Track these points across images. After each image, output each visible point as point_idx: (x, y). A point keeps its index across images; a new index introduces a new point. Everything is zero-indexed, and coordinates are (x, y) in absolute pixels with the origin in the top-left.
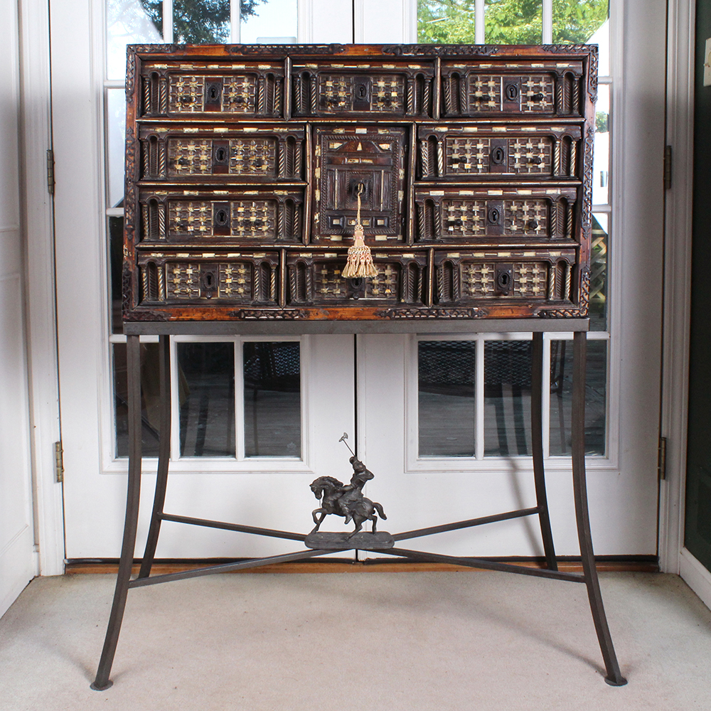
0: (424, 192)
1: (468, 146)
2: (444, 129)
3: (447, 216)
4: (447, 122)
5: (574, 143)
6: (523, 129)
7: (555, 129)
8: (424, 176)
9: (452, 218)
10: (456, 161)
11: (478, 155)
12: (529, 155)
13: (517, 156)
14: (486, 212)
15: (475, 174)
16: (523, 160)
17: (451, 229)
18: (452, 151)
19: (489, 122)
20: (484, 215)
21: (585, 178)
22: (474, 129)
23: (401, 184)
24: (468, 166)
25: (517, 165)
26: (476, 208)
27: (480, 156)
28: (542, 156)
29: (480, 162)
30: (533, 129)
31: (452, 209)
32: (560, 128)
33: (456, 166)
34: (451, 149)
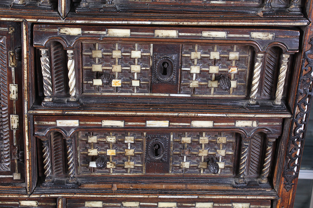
0: (48, 121)
1: (117, 54)
2: (76, 31)
3: (87, 149)
4: (78, 22)
5: (286, 57)
6: (205, 34)
7: (256, 35)
8: (46, 100)
9: (93, 152)
10: (98, 75)
11: (132, 66)
12: (214, 70)
13: (195, 70)
14: (145, 144)
15: (129, 94)
16: (204, 75)
17: (93, 165)
18: (91, 60)
19: (149, 23)
20: (142, 148)
21: (297, 110)
22: (126, 32)
23: (15, 105)
24: (116, 83)
25: (194, 84)
26: (129, 140)
27: (136, 68)
28: (234, 70)
29: (136, 77)
30: (221, 34)
31: (93, 139)
32: (266, 34)
33: (98, 82)
34: (90, 57)
